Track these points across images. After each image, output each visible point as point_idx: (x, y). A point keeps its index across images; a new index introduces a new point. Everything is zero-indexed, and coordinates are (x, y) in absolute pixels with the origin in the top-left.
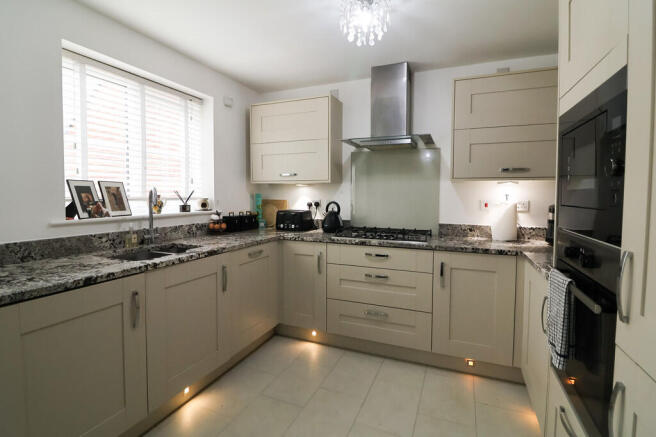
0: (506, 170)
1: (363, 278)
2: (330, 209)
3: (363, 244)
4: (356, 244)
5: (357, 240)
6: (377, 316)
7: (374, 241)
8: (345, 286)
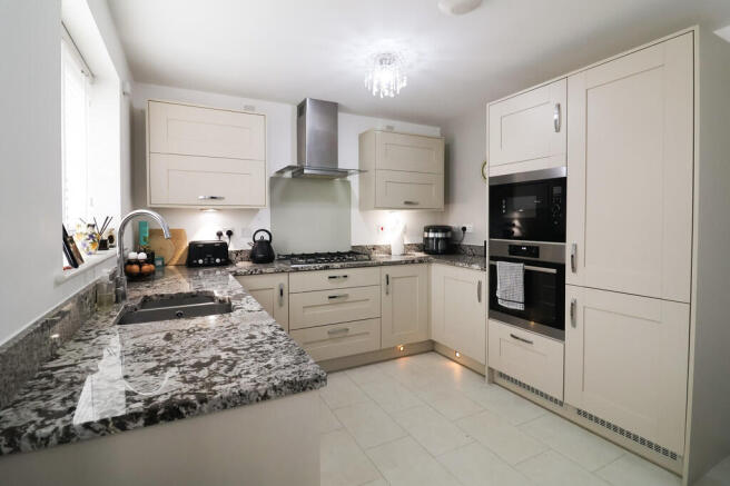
0: (407, 203)
1: (327, 301)
2: (258, 238)
3: (327, 268)
4: (321, 269)
5: (321, 265)
6: (339, 332)
7: (337, 265)
8: (309, 312)
